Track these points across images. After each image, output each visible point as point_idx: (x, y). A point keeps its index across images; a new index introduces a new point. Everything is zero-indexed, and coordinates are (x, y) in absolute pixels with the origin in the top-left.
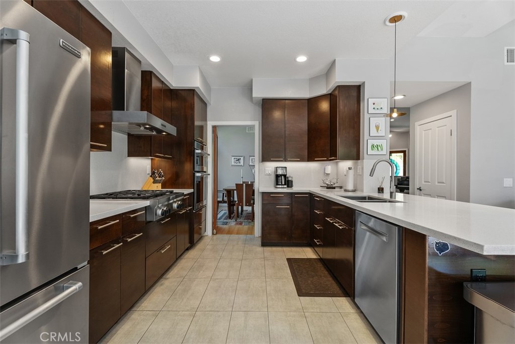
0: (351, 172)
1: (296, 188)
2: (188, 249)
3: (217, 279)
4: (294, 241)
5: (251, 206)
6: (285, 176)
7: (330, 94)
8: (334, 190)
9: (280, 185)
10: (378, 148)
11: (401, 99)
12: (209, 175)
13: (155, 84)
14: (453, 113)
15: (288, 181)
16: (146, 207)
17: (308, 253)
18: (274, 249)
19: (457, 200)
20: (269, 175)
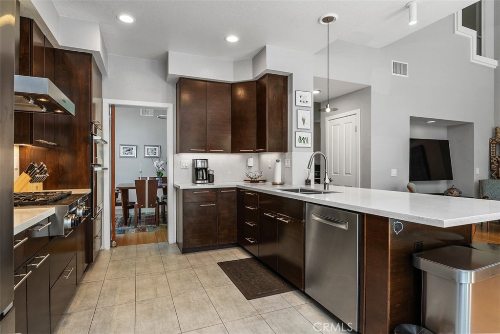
0: (279, 165)
1: (218, 183)
2: (86, 270)
3: (144, 301)
4: (221, 243)
5: (155, 207)
6: (206, 169)
7: (257, 81)
8: (258, 184)
9: (200, 180)
10: (304, 141)
11: (316, 94)
12: (107, 169)
13: (37, 40)
14: (358, 111)
15: (209, 175)
16: (49, 217)
17: (237, 254)
18: (199, 254)
19: (361, 187)
20: (186, 168)
